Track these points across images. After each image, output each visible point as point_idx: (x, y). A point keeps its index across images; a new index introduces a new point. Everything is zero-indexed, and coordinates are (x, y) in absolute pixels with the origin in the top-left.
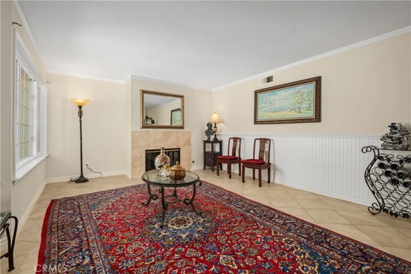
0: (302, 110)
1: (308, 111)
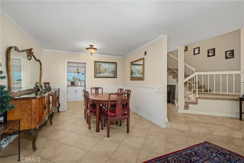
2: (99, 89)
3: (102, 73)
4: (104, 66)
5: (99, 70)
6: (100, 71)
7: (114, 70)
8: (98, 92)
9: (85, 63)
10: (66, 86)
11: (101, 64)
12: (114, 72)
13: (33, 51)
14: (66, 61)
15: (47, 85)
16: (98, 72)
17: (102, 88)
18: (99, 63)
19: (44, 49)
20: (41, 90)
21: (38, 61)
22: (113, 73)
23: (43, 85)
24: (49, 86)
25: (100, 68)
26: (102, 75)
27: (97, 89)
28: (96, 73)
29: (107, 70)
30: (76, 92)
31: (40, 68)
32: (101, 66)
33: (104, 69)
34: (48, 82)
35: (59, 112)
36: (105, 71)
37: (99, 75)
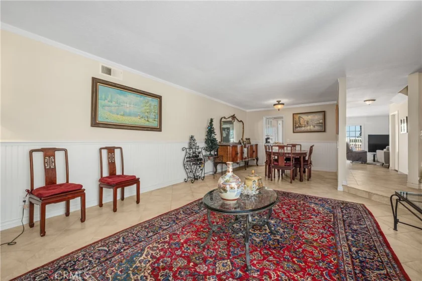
0: (150, 120)
1: (154, 122)
3: (303, 126)
4: (306, 118)
6: (300, 124)
7: (321, 121)
10: (264, 142)
11: (302, 116)
13: (235, 116)
14: (264, 117)
16: (298, 126)
17: (301, 145)
18: (299, 115)
21: (241, 121)
23: (244, 140)
24: (249, 141)
25: (300, 121)
28: (295, 127)
29: (310, 123)
31: (243, 126)
32: (301, 119)
33: (306, 122)
34: (249, 138)
35: (257, 165)
36: (307, 124)
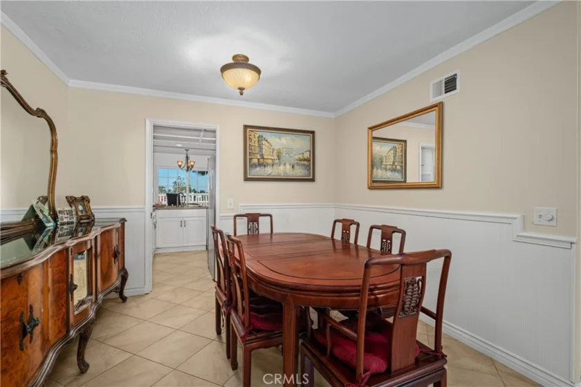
2: (261, 219)
3: (268, 164)
4: (276, 142)
5: (259, 157)
6: (262, 157)
7: (307, 155)
8: (258, 229)
9: (214, 132)
10: (149, 208)
11: (266, 135)
12: (306, 163)
14: (148, 122)
15: (80, 208)
16: (255, 161)
17: (271, 216)
18: (259, 133)
19: (71, 81)
20: (50, 225)
22: (304, 165)
23: (61, 206)
24: (87, 209)
25: (261, 149)
26: (269, 171)
27: (253, 218)
28: (248, 164)
29: (285, 157)
30: (183, 224)
31: (52, 145)
32: (264, 142)
33: (275, 152)
34: (85, 195)
35: (124, 299)
36: (279, 157)
37: (258, 172)
